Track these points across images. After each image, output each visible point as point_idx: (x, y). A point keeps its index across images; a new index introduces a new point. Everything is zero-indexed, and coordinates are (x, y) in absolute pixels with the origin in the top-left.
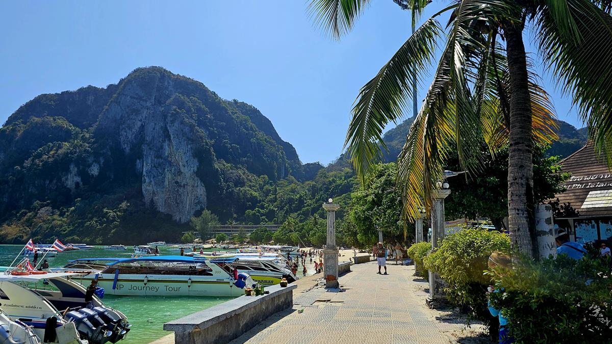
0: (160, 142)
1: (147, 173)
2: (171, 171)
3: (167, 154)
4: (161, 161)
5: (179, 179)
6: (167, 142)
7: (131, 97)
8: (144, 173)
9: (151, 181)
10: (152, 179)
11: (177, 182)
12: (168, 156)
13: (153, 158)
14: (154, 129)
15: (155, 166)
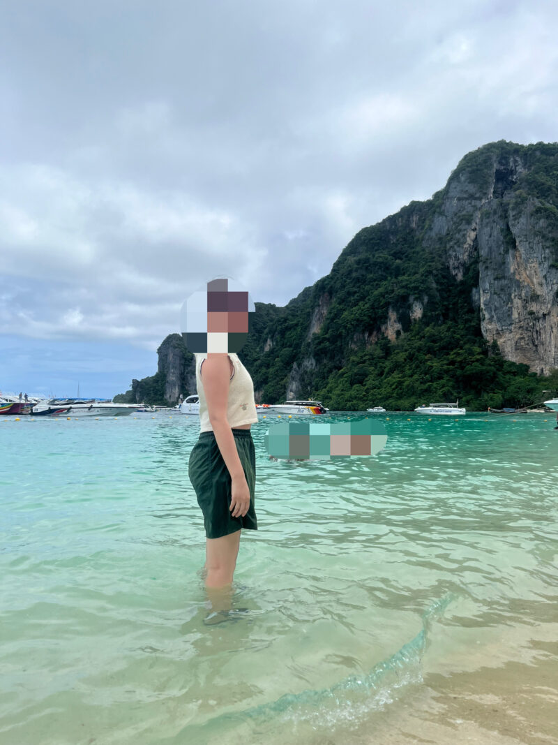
0: (500, 254)
1: (485, 305)
2: (520, 295)
3: (512, 271)
4: (504, 282)
5: (534, 307)
6: (511, 252)
7: (459, 199)
8: (482, 306)
9: (492, 317)
10: (493, 313)
11: (531, 313)
12: (514, 273)
13: (492, 282)
14: (490, 236)
15: (495, 293)
